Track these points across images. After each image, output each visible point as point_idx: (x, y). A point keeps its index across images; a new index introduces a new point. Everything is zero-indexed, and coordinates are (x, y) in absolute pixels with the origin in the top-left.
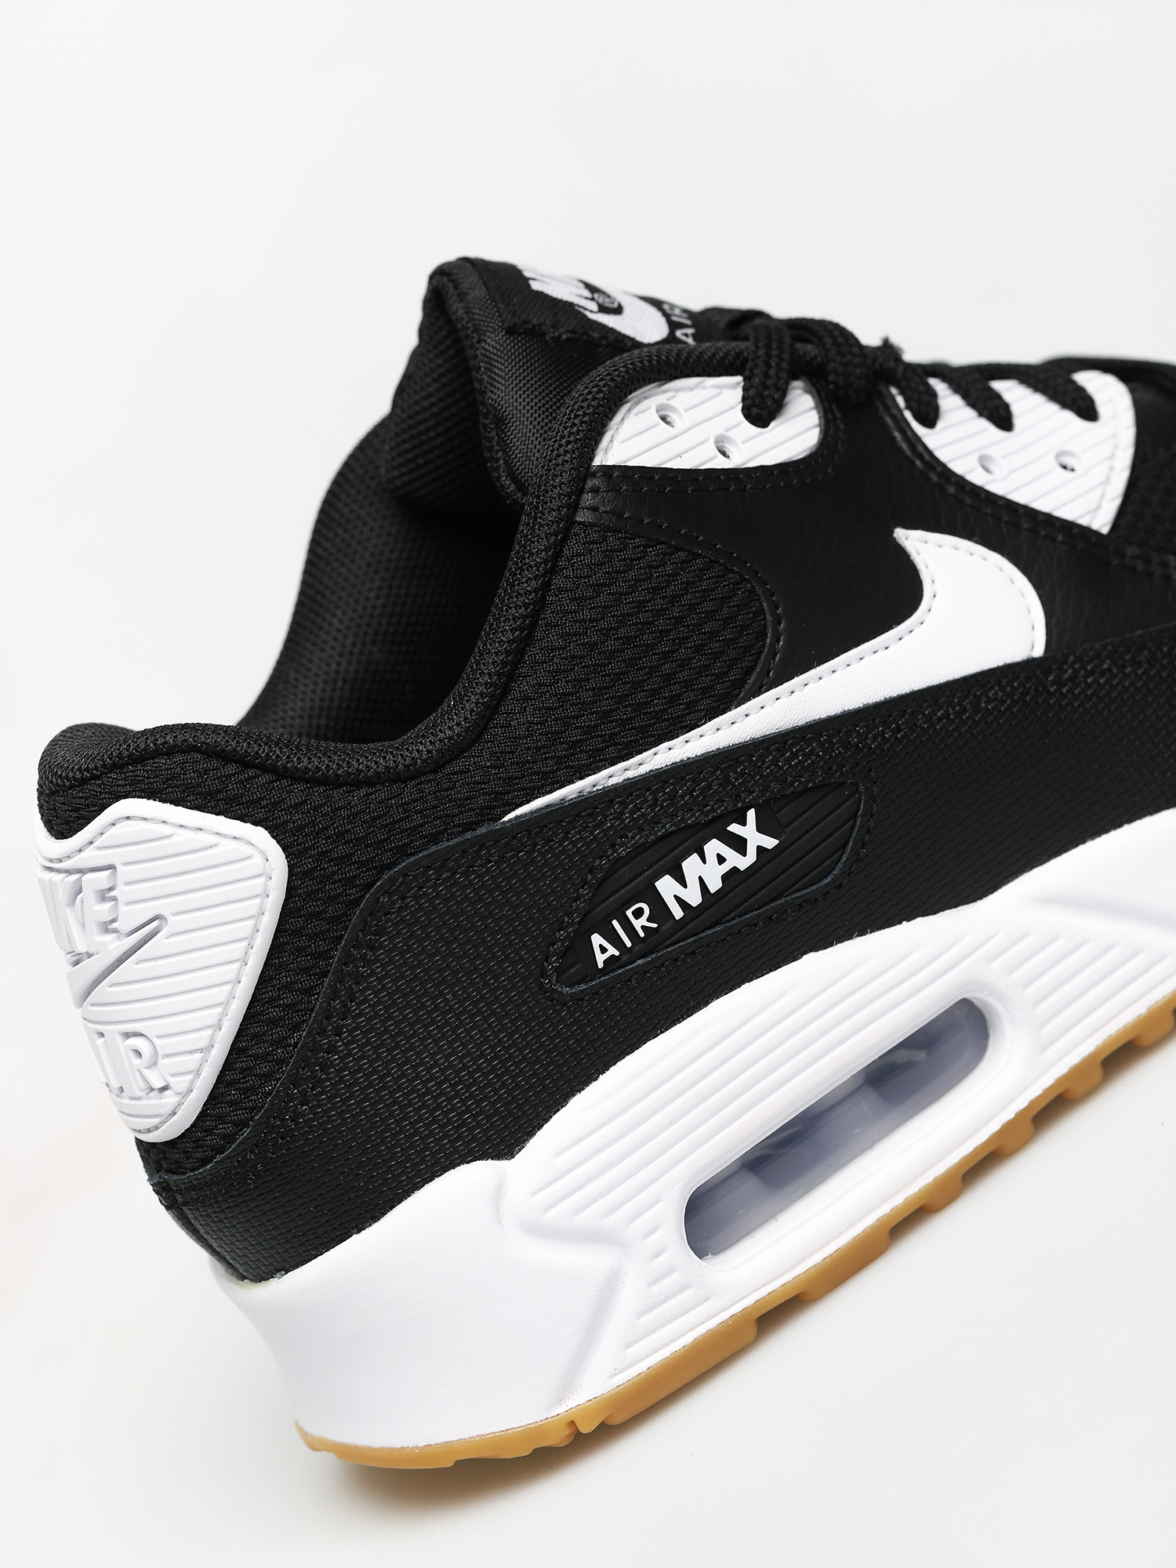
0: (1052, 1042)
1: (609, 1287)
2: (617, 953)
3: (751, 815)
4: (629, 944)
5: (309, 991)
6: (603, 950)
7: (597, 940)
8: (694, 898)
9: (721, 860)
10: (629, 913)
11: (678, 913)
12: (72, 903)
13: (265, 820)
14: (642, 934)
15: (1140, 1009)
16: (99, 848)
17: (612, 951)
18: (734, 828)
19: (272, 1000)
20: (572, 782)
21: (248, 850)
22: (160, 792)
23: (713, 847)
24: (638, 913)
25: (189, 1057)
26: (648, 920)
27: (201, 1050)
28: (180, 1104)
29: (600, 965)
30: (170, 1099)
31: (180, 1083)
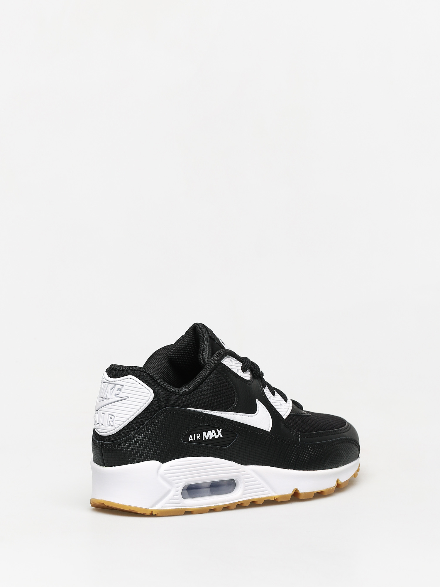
0: (245, 494)
1: (168, 492)
2: (192, 440)
3: (221, 429)
4: (195, 440)
5: (146, 420)
6: (191, 438)
7: (191, 436)
8: (207, 438)
9: (213, 434)
10: (197, 434)
11: (204, 439)
12: (111, 389)
13: (153, 389)
14: (197, 439)
15: (260, 497)
16: (122, 381)
17: (192, 439)
18: (218, 430)
19: (139, 419)
20: (199, 409)
21: (149, 392)
22: (138, 376)
23: (213, 431)
24: (198, 435)
25: (120, 422)
26: (199, 437)
27: (123, 421)
28: (114, 429)
29: (189, 440)
30: (113, 428)
31: (116, 426)
